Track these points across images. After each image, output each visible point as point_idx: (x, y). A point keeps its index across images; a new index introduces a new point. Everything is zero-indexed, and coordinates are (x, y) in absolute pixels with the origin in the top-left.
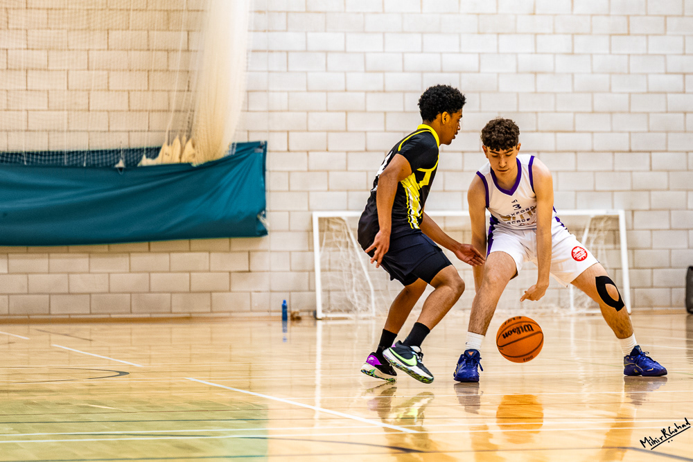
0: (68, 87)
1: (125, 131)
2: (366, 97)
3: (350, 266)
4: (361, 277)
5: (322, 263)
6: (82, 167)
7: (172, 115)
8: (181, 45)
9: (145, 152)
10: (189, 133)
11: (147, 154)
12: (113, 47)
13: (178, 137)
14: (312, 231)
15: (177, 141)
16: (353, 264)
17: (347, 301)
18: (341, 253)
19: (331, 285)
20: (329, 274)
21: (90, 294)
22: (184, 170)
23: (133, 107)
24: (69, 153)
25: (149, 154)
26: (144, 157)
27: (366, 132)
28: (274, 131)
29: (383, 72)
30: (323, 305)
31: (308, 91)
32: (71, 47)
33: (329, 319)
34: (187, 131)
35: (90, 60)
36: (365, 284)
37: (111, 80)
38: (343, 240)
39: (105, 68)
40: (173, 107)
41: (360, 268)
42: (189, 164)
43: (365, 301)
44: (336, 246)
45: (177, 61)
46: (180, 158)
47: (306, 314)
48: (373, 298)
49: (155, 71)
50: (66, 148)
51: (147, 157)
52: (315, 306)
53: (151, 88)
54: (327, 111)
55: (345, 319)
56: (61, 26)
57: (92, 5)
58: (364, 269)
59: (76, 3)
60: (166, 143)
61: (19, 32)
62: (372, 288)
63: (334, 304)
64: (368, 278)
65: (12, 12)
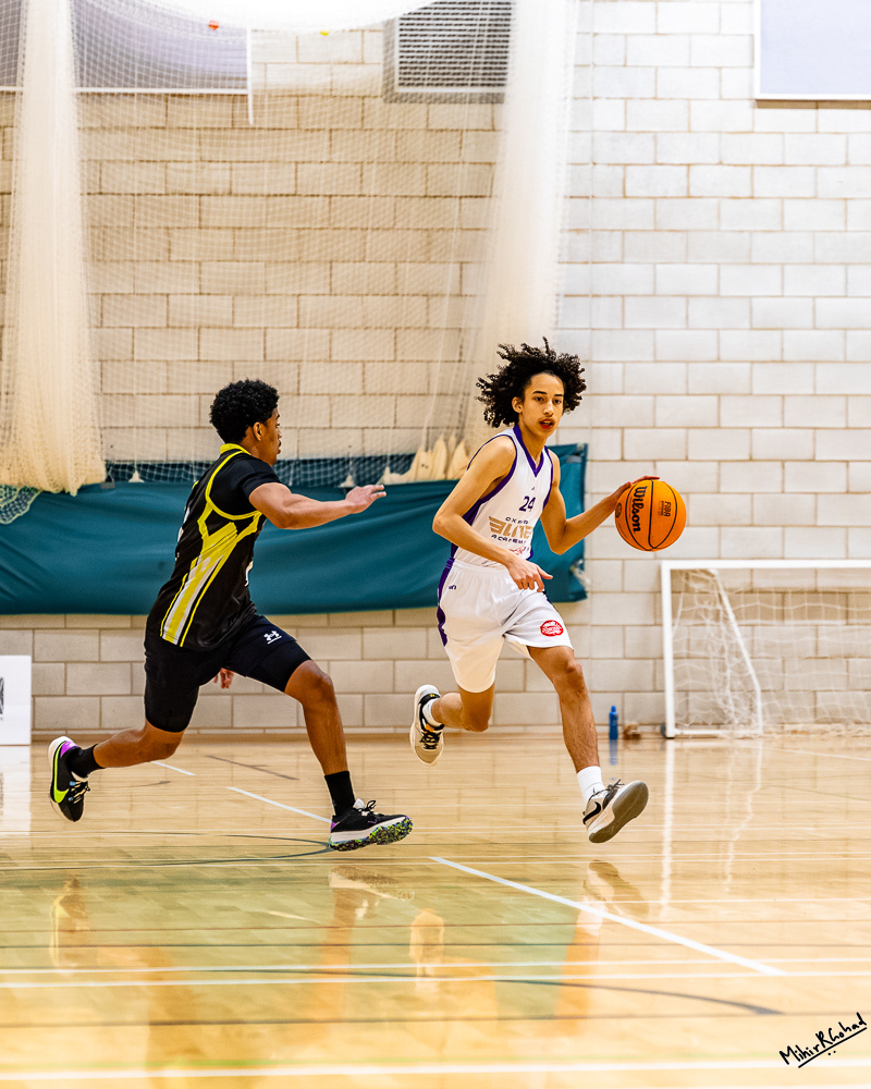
0: (265, 356)
1: (356, 428)
2: (751, 369)
3: (722, 651)
4: (741, 669)
5: (676, 646)
7: (433, 400)
8: (449, 286)
9: (389, 462)
10: (461, 431)
11: (391, 465)
12: (338, 291)
13: (442, 437)
14: (660, 592)
15: (440, 444)
16: (727, 648)
17: (716, 708)
18: (708, 628)
19: (690, 682)
20: (686, 663)
23: (369, 389)
25: (395, 465)
26: (387, 470)
27: (751, 429)
28: (598, 428)
29: (782, 329)
30: (677, 715)
31: (656, 361)
32: (270, 291)
33: (686, 738)
34: (458, 428)
35: (301, 312)
36: (747, 680)
37: (335, 343)
38: (711, 608)
39: (325, 325)
40: (435, 389)
41: (738, 654)
43: (746, 708)
44: (698, 617)
45: (442, 313)
46: (446, 471)
47: (648, 729)
48: (759, 704)
49: (407, 328)
51: (392, 471)
52: (663, 715)
53: (399, 358)
54: (688, 394)
55: (714, 737)
56: (255, 257)
57: (305, 221)
58: (746, 655)
59: (279, 219)
60: (422, 447)
61: (187, 266)
62: (758, 688)
63: (696, 713)
64: (751, 671)
65: (175, 233)
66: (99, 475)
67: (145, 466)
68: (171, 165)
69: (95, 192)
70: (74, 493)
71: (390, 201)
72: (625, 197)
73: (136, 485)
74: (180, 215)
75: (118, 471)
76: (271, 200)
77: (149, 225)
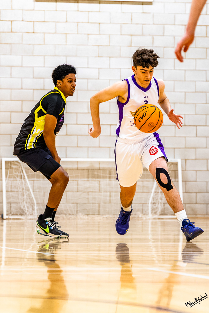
2: (33, 92)
3: (23, 189)
4: (29, 195)
5: (7, 187)
14: (1, 169)
16: (24, 188)
17: (21, 209)
18: (18, 181)
19: (12, 200)
20: (11, 193)
29: (44, 78)
30: (7, 211)
33: (10, 219)
36: (31, 199)
38: (19, 174)
41: (29, 190)
43: (31, 209)
44: (15, 177)
48: (36, 207)
52: (3, 212)
54: (11, 100)
55: (20, 219)
58: (31, 190)
62: (35, 202)
63: (14, 211)
64: (33, 196)
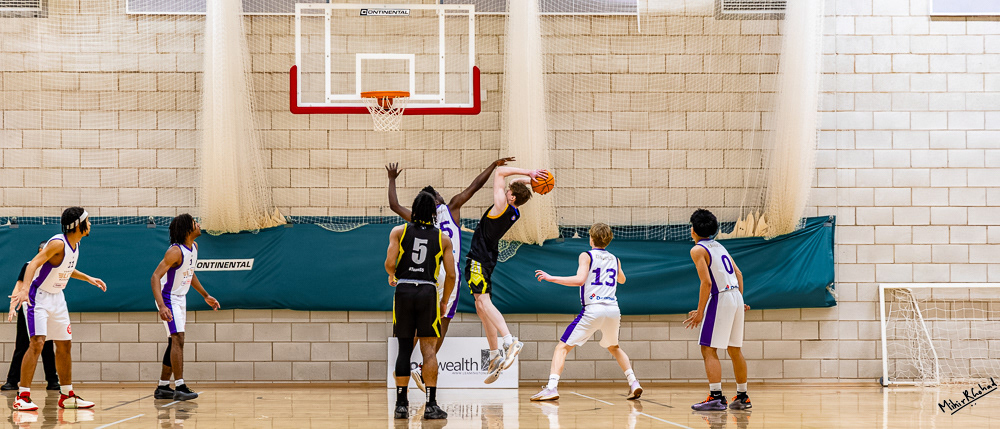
0: (649, 165)
2: (930, 172)
3: (916, 335)
4: (926, 346)
5: (888, 333)
6: (662, 240)
7: (746, 191)
8: (755, 125)
10: (762, 209)
12: (691, 128)
13: (751, 212)
14: (879, 301)
15: (750, 216)
16: (918, 334)
17: (913, 369)
18: (907, 322)
19: (896, 354)
20: (894, 342)
21: (670, 360)
22: (757, 243)
23: (709, 185)
24: (650, 228)
25: (724, 228)
27: (930, 207)
28: (842, 207)
29: (948, 149)
30: (889, 373)
31: (874, 168)
32: (651, 129)
33: (895, 386)
34: (760, 207)
35: (669, 140)
36: (930, 353)
37: (689, 158)
38: (908, 311)
39: (683, 148)
40: (747, 185)
41: (925, 338)
42: (762, 238)
43: (930, 369)
44: (901, 316)
45: (750, 141)
46: (754, 232)
47: (873, 380)
48: (937, 366)
49: (730, 149)
50: (647, 224)
52: (882, 373)
53: (726, 166)
54: (893, 187)
55: (912, 385)
56: (642, 109)
57: (671, 88)
58: (929, 338)
59: (656, 87)
60: (740, 218)
61: (604, 114)
62: (936, 357)
63: (900, 371)
64: (933, 347)
65: (597, 95)
66: (556, 234)
67: (582, 229)
68: (594, 56)
69: (551, 72)
70: (541, 244)
71: (720, 76)
72: (855, 73)
73: (576, 240)
74: (599, 85)
75: (566, 232)
76: (651, 76)
77: (582, 91)
